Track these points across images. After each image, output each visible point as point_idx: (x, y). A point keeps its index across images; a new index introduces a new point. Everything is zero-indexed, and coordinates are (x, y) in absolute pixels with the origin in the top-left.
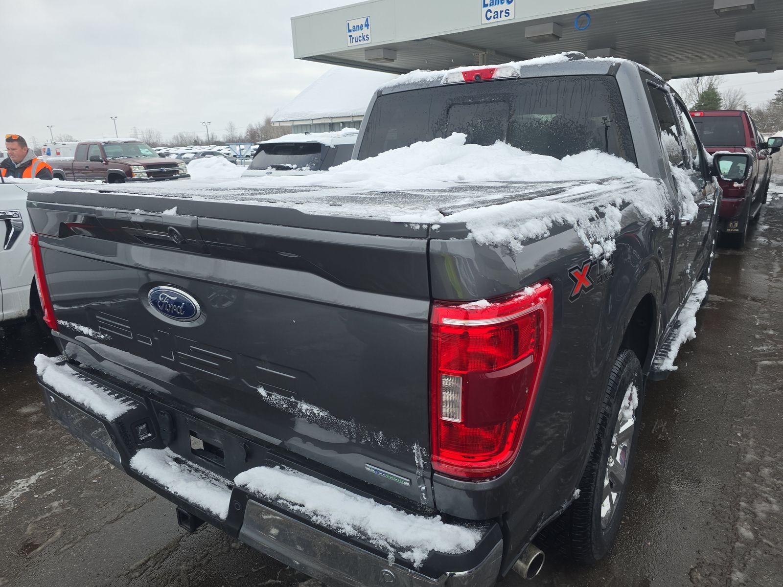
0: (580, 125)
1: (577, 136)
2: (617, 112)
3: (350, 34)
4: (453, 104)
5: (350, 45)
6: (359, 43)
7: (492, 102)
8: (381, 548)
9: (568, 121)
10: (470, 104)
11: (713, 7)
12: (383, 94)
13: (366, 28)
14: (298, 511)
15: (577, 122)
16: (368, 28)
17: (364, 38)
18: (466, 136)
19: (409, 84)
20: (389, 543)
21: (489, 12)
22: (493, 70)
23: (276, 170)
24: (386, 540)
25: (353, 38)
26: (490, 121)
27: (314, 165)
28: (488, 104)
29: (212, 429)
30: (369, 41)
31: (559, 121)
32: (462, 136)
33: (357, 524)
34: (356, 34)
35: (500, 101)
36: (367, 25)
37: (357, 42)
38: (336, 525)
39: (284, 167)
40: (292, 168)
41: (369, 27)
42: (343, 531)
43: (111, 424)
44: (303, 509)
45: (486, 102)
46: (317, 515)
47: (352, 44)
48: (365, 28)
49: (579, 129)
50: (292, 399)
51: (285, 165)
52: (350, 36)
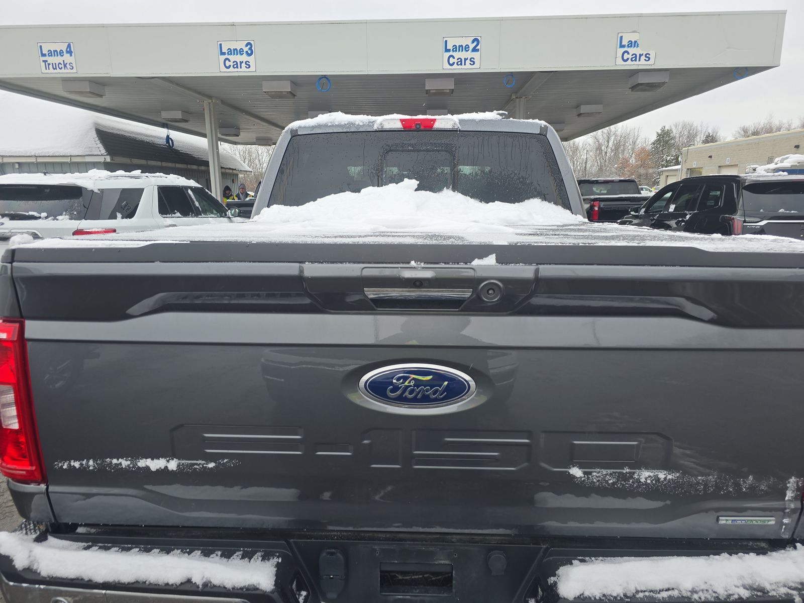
0: (522, 176)
1: (520, 186)
2: (552, 167)
3: (44, 58)
4: (391, 150)
5: (44, 71)
6: (58, 70)
7: (433, 151)
8: (783, 596)
9: (511, 172)
10: (409, 151)
11: (425, 87)
12: (299, 133)
13: (69, 55)
14: (670, 597)
15: (519, 174)
16: (71, 55)
17: (65, 66)
18: (418, 182)
19: (333, 126)
20: (789, 588)
21: (227, 61)
22: (434, 120)
23: (10, 220)
24: (785, 586)
25: (49, 64)
26: (432, 169)
27: (75, 213)
28: (429, 153)
29: (431, 549)
30: (74, 71)
31: (503, 172)
32: (414, 183)
33: (748, 581)
34: (51, 60)
35: (442, 151)
36: (70, 52)
37: (56, 69)
38: (726, 593)
39: (25, 215)
40: (40, 218)
41: (73, 54)
42: (736, 596)
43: (271, 595)
44: (675, 593)
45: (427, 151)
46: (696, 592)
47: (47, 71)
48: (67, 56)
49: (521, 180)
50: (626, 470)
51: (27, 214)
52: (45, 61)
